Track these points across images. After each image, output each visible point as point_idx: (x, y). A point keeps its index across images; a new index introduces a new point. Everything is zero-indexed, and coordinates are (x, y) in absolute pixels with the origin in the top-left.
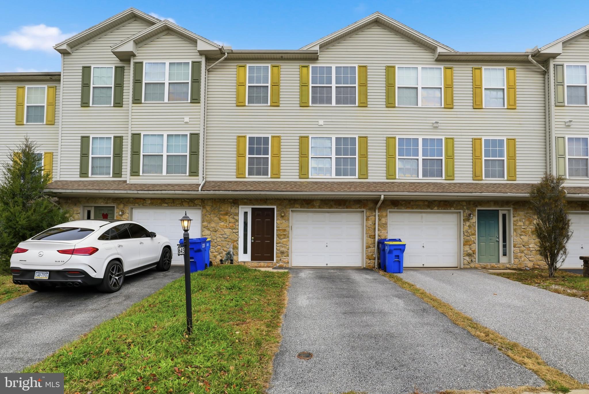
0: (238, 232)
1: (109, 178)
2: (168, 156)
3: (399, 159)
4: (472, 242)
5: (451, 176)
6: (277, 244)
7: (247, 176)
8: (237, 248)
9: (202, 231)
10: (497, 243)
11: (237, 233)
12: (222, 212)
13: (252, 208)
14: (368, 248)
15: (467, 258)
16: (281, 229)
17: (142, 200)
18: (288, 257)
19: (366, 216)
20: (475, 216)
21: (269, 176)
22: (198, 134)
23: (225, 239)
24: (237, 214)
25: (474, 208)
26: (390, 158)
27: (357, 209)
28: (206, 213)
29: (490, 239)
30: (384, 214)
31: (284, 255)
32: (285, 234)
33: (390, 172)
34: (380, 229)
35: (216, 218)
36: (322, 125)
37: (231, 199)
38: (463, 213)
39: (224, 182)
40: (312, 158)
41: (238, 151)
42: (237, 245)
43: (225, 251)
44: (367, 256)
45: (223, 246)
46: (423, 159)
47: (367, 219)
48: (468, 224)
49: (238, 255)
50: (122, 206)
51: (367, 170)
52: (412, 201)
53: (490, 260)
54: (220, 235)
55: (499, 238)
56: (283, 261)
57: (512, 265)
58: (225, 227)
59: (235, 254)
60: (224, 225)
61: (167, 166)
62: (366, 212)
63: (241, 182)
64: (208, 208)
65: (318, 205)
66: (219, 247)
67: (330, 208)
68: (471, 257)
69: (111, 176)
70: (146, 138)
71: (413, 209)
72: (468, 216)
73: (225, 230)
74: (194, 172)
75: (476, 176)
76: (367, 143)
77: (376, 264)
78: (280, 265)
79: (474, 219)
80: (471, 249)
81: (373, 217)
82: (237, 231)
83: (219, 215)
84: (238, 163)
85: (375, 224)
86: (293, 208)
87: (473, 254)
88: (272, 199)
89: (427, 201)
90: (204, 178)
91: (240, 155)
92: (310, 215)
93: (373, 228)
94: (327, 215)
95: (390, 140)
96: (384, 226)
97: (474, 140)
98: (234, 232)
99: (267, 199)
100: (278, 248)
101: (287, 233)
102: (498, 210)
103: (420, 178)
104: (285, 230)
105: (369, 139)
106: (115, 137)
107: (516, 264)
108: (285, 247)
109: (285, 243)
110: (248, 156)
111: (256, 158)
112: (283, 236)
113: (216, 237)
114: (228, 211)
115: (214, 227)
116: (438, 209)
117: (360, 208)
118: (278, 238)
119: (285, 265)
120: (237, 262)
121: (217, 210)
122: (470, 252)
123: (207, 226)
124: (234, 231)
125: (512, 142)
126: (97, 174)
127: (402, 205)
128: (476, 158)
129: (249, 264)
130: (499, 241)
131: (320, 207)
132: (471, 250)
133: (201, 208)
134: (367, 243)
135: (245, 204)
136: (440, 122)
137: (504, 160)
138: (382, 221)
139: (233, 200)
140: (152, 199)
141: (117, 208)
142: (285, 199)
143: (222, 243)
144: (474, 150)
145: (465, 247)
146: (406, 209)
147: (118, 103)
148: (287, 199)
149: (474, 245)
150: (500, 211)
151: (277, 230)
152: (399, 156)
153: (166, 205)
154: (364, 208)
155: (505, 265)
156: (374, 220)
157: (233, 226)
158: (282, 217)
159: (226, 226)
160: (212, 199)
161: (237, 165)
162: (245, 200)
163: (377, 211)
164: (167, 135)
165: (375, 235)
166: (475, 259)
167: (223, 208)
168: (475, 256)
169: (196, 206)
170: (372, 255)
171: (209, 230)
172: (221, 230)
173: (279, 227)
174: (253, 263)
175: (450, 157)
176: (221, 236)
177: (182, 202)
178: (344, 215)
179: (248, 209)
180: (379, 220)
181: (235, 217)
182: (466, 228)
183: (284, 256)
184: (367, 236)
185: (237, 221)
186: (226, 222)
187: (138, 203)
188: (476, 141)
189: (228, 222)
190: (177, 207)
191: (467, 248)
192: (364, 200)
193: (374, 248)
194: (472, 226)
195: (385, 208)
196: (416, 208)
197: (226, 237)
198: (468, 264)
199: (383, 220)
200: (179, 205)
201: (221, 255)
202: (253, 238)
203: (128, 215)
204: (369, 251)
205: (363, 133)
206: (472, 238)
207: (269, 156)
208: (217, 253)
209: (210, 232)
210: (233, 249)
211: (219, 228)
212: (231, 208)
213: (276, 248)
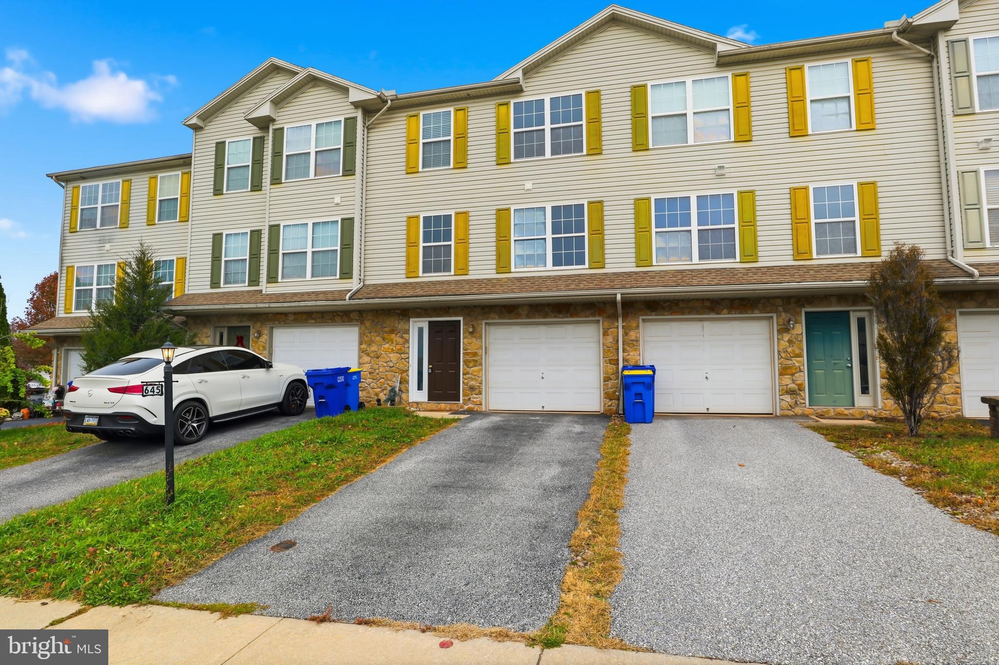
0: (408, 358)
1: (243, 287)
2: (313, 252)
3: (656, 232)
4: (796, 369)
5: (751, 255)
6: (464, 374)
7: (421, 274)
8: (407, 382)
9: (360, 357)
10: (847, 371)
11: (407, 360)
12: (385, 329)
13: (430, 322)
14: (607, 381)
15: (788, 398)
16: (469, 352)
17: (283, 316)
18: (480, 396)
19: (603, 329)
20: (801, 323)
21: (452, 273)
22: (352, 219)
23: (391, 369)
24: (407, 332)
25: (798, 310)
26: (641, 231)
27: (589, 317)
28: (364, 330)
29: (835, 364)
30: (634, 325)
31: (475, 392)
32: (475, 360)
33: (642, 255)
34: (628, 348)
35: (378, 338)
36: (529, 190)
37: (399, 309)
38: (777, 318)
39: (387, 285)
40: (516, 242)
41: (408, 238)
42: (407, 377)
43: (391, 386)
44: (605, 393)
45: (387, 380)
46: (699, 230)
47: (605, 334)
48: (786, 337)
49: (408, 391)
50: (258, 325)
51: (603, 254)
52: (683, 300)
53: (835, 402)
54: (384, 363)
55: (851, 361)
56: (473, 401)
57: (878, 411)
58: (390, 351)
59: (405, 391)
60: (388, 348)
61: (313, 266)
62: (603, 322)
63: (411, 283)
64: (368, 324)
65: (525, 313)
66: (382, 380)
67: (544, 317)
68: (795, 396)
69: (247, 284)
70: (287, 229)
71: (683, 314)
72: (786, 323)
73: (391, 355)
74: (346, 274)
75: (799, 252)
76: (602, 211)
77: (621, 407)
78: (469, 407)
79: (800, 329)
80: (794, 381)
81: (615, 330)
82: (407, 356)
83: (382, 333)
84: (408, 257)
85: (618, 341)
86: (487, 319)
87: (800, 390)
88: (457, 307)
89: (708, 299)
90: (362, 280)
91: (411, 244)
92: (516, 329)
93: (615, 347)
94: (542, 329)
95: (641, 204)
96: (632, 344)
97: (794, 191)
98: (402, 358)
99: (449, 308)
100: (466, 381)
101: (479, 358)
102: (848, 312)
103: (696, 262)
104: (475, 354)
105: (605, 204)
106: (252, 232)
107: (887, 409)
108: (476, 380)
109: (475, 373)
110: (422, 244)
111: (433, 246)
112: (473, 363)
113: (377, 366)
114: (394, 326)
115: (375, 351)
116: (729, 313)
117: (593, 315)
118: (465, 367)
119: (476, 408)
120: (408, 402)
121: (379, 327)
122: (793, 386)
123: (367, 350)
124: (402, 355)
125: (869, 188)
126: (230, 283)
127: (663, 308)
128: (798, 222)
129: (424, 406)
130: (851, 367)
131: (528, 317)
132: (794, 383)
133: (359, 323)
134: (606, 372)
135: (419, 316)
136: (726, 166)
137: (854, 222)
138: (630, 336)
139: (401, 312)
140: (295, 314)
141: (253, 327)
142: (475, 307)
143: (386, 375)
144: (794, 207)
145: (783, 379)
146: (671, 314)
147: (257, 187)
148: (479, 306)
149: (800, 375)
150: (851, 313)
151: (464, 353)
152: (656, 227)
153: (313, 321)
154: (599, 315)
155: (864, 410)
156: (616, 334)
157: (401, 349)
158: (471, 333)
159: (392, 349)
160: (373, 310)
161: (407, 258)
162: (419, 310)
163: (620, 320)
164: (313, 223)
165: (618, 360)
166: (804, 399)
168: (802, 394)
169: (352, 322)
170: (615, 392)
171: (368, 355)
172: (385, 356)
173: (467, 349)
174: (429, 405)
175: (750, 224)
176: (385, 365)
177: (334, 316)
178: (570, 328)
179: (424, 323)
180: (626, 334)
181: (404, 335)
182: (784, 344)
183: (475, 394)
184: (605, 361)
185: (407, 341)
186: (392, 343)
187: (278, 321)
188: (797, 194)
189: (395, 344)
190: (327, 324)
191: (787, 380)
192: (599, 303)
193: (617, 381)
194: (794, 340)
195: (635, 314)
196: (689, 313)
197: (392, 365)
198: (790, 408)
199: (632, 335)
200: (330, 321)
201: (385, 392)
202: (431, 366)
203: (265, 336)
204: (610, 386)
205: (595, 196)
206: (796, 362)
207: (452, 243)
208: (380, 390)
209: (370, 358)
210: (400, 383)
211: (383, 352)
212: (399, 323)
213: (463, 382)
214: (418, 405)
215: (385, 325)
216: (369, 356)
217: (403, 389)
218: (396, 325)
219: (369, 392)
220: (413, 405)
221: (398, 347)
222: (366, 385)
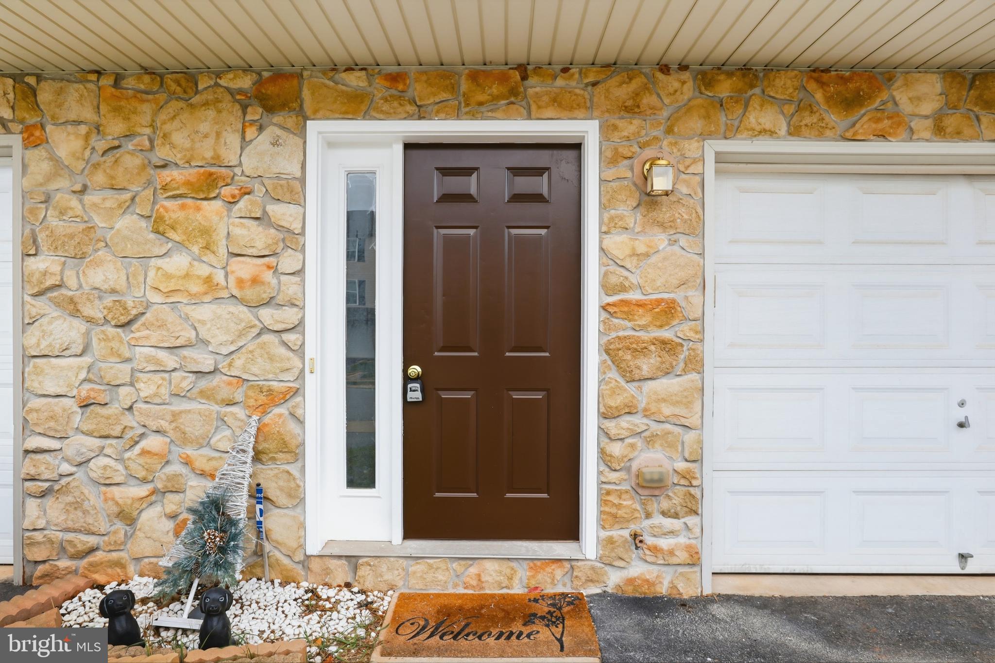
0: (298, 327)
6: (605, 415)
8: (294, 453)
11: (290, 337)
12: (172, 175)
13: (409, 145)
16: (640, 305)
18: (692, 520)
23: (203, 383)
24: (293, 188)
28: (49, 180)
31: (664, 503)
32: (669, 337)
35: (125, 223)
37: (248, 69)
42: (292, 426)
43: (203, 474)
45: (185, 439)
49: (297, 497)
54: (162, 355)
56: (655, 550)
58: (195, 288)
59: (282, 500)
60: (187, 276)
64: (67, 144)
65: (928, 108)
66: (154, 444)
73: (204, 312)
78: (630, 581)
82: (290, 316)
83: (149, 192)
86: (731, 136)
88: (565, 70)
98: (265, 330)
99: (523, 70)
100: (616, 449)
101: (685, 329)
108: (670, 443)
109: (667, 410)
112: (654, 360)
113: (127, 367)
114: (217, 161)
115: (113, 291)
118: (613, 374)
119: (670, 584)
120: (299, 557)
121: (133, 163)
124: (267, 315)
129: (388, 577)
133: (16, 143)
135: (355, 105)
139: (259, 83)
143: (175, 416)
148: (683, 67)
151: (604, 308)
157: (255, 281)
159: (208, 280)
160: (99, 73)
167: (179, 138)
171: (72, 308)
172: (170, 317)
173: (623, 288)
174: (417, 567)
176: (170, 360)
179: (381, 148)
181: (273, 209)
183: (664, 514)
185: (293, 238)
186: (207, 247)
189: (223, 251)
197: (207, 364)
201: (172, 503)
202: (415, 370)
208: (143, 491)
209: (83, 326)
210: (257, 457)
211: (155, 298)
212: (245, 143)
213: (602, 453)
214: (355, 569)
215: (162, 153)
216: (75, 313)
217: (271, 489)
218: (230, 154)
219: (77, 505)
220: (327, 571)
221: (244, 269)
222: (66, 468)
